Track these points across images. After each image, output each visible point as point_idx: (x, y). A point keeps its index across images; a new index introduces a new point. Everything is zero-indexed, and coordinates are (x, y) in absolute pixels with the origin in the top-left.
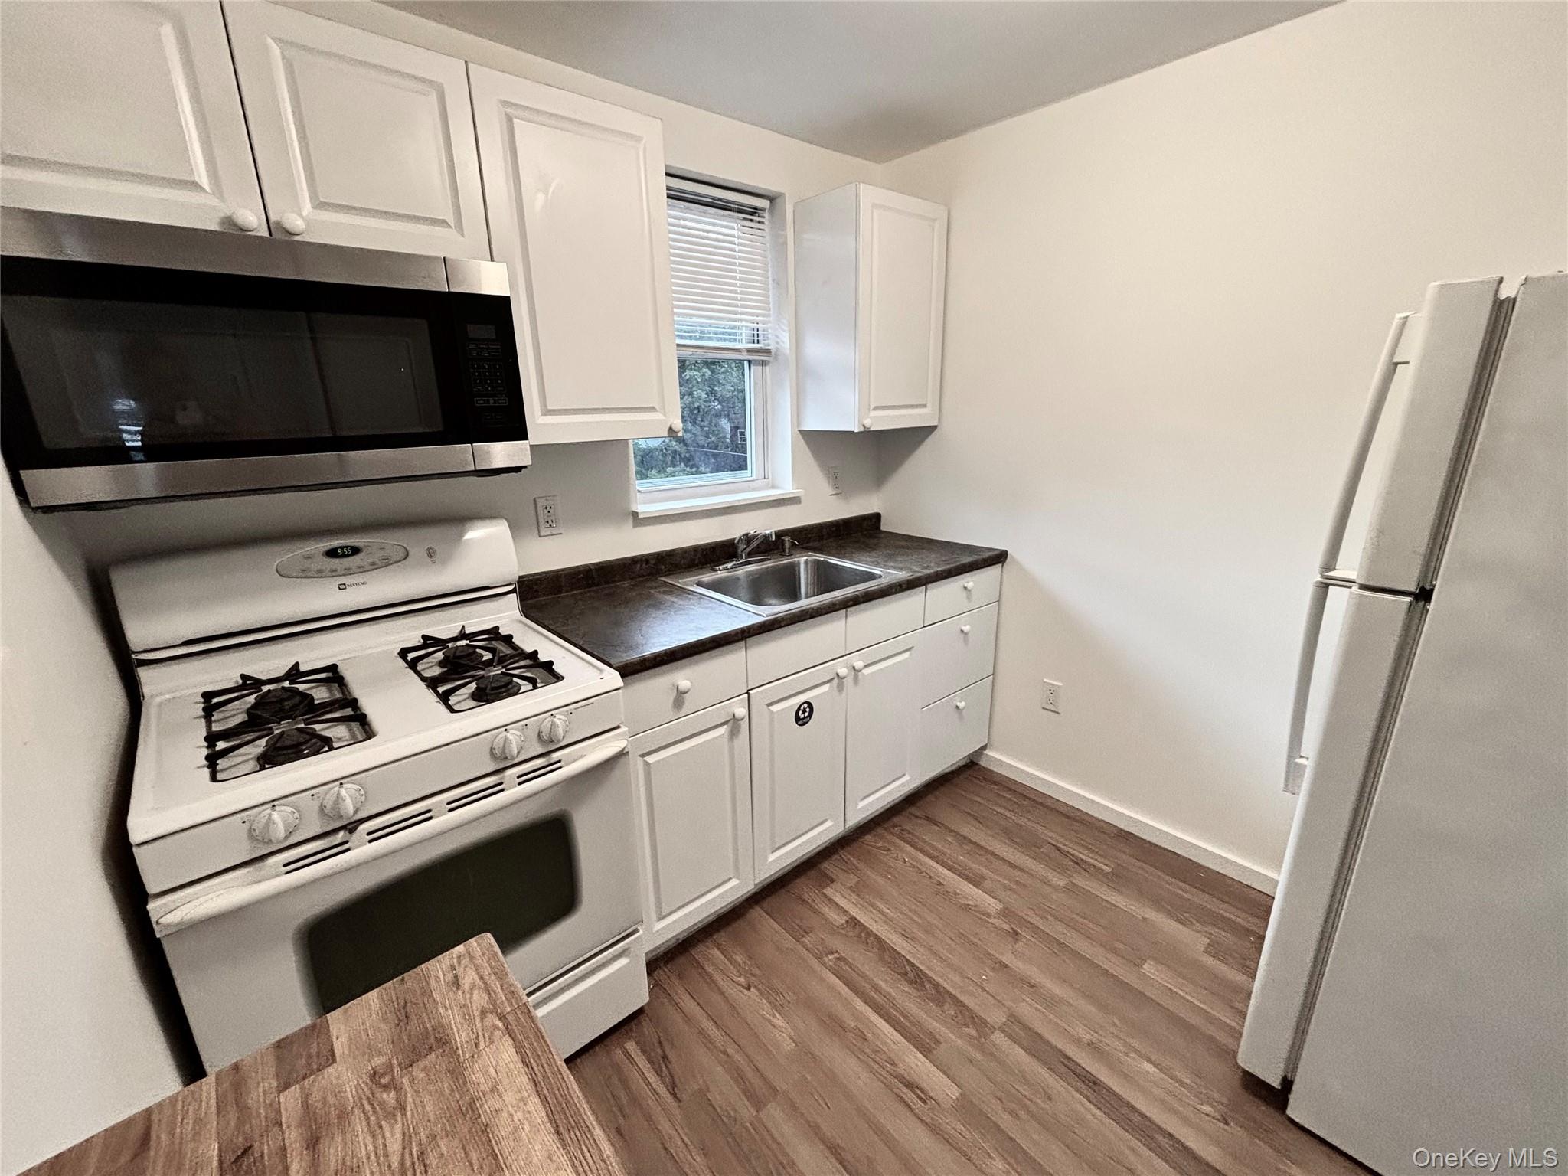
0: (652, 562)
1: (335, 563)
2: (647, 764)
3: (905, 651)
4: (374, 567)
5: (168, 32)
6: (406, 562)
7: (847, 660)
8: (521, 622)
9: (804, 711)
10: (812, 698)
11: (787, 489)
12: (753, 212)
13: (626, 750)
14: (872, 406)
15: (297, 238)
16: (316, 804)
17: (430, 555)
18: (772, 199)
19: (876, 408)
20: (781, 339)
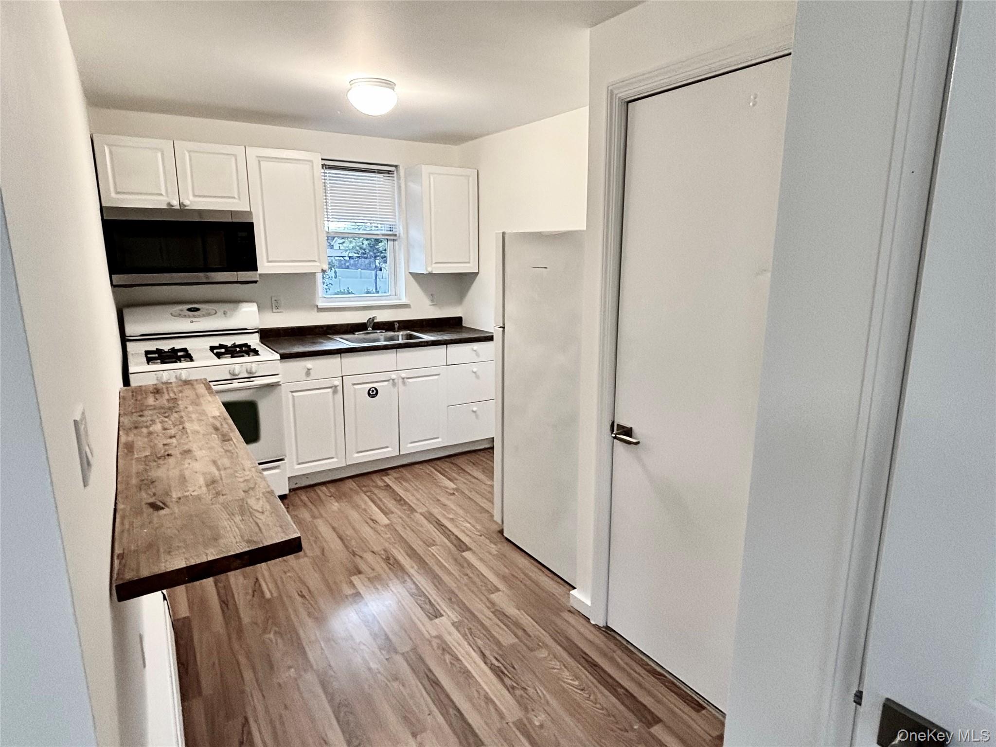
0: (325, 328)
1: (191, 313)
2: (293, 396)
3: (436, 375)
4: (204, 316)
5: (159, 155)
6: (216, 315)
7: (398, 373)
8: (258, 344)
9: (373, 391)
10: (378, 386)
11: (404, 301)
12: (389, 172)
13: (280, 383)
14: (434, 262)
15: (187, 208)
16: (174, 375)
17: (224, 314)
18: (396, 166)
19: (436, 263)
20: (400, 230)
